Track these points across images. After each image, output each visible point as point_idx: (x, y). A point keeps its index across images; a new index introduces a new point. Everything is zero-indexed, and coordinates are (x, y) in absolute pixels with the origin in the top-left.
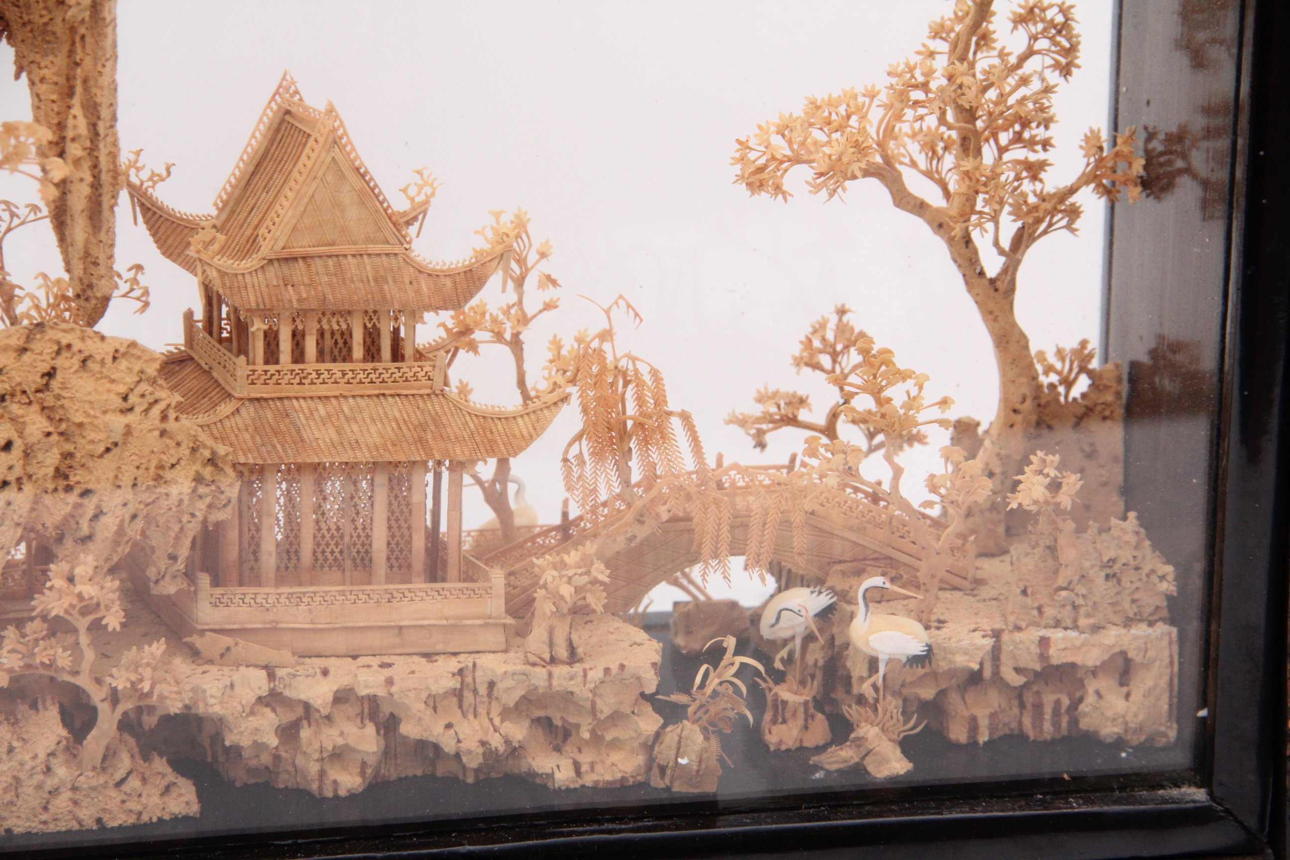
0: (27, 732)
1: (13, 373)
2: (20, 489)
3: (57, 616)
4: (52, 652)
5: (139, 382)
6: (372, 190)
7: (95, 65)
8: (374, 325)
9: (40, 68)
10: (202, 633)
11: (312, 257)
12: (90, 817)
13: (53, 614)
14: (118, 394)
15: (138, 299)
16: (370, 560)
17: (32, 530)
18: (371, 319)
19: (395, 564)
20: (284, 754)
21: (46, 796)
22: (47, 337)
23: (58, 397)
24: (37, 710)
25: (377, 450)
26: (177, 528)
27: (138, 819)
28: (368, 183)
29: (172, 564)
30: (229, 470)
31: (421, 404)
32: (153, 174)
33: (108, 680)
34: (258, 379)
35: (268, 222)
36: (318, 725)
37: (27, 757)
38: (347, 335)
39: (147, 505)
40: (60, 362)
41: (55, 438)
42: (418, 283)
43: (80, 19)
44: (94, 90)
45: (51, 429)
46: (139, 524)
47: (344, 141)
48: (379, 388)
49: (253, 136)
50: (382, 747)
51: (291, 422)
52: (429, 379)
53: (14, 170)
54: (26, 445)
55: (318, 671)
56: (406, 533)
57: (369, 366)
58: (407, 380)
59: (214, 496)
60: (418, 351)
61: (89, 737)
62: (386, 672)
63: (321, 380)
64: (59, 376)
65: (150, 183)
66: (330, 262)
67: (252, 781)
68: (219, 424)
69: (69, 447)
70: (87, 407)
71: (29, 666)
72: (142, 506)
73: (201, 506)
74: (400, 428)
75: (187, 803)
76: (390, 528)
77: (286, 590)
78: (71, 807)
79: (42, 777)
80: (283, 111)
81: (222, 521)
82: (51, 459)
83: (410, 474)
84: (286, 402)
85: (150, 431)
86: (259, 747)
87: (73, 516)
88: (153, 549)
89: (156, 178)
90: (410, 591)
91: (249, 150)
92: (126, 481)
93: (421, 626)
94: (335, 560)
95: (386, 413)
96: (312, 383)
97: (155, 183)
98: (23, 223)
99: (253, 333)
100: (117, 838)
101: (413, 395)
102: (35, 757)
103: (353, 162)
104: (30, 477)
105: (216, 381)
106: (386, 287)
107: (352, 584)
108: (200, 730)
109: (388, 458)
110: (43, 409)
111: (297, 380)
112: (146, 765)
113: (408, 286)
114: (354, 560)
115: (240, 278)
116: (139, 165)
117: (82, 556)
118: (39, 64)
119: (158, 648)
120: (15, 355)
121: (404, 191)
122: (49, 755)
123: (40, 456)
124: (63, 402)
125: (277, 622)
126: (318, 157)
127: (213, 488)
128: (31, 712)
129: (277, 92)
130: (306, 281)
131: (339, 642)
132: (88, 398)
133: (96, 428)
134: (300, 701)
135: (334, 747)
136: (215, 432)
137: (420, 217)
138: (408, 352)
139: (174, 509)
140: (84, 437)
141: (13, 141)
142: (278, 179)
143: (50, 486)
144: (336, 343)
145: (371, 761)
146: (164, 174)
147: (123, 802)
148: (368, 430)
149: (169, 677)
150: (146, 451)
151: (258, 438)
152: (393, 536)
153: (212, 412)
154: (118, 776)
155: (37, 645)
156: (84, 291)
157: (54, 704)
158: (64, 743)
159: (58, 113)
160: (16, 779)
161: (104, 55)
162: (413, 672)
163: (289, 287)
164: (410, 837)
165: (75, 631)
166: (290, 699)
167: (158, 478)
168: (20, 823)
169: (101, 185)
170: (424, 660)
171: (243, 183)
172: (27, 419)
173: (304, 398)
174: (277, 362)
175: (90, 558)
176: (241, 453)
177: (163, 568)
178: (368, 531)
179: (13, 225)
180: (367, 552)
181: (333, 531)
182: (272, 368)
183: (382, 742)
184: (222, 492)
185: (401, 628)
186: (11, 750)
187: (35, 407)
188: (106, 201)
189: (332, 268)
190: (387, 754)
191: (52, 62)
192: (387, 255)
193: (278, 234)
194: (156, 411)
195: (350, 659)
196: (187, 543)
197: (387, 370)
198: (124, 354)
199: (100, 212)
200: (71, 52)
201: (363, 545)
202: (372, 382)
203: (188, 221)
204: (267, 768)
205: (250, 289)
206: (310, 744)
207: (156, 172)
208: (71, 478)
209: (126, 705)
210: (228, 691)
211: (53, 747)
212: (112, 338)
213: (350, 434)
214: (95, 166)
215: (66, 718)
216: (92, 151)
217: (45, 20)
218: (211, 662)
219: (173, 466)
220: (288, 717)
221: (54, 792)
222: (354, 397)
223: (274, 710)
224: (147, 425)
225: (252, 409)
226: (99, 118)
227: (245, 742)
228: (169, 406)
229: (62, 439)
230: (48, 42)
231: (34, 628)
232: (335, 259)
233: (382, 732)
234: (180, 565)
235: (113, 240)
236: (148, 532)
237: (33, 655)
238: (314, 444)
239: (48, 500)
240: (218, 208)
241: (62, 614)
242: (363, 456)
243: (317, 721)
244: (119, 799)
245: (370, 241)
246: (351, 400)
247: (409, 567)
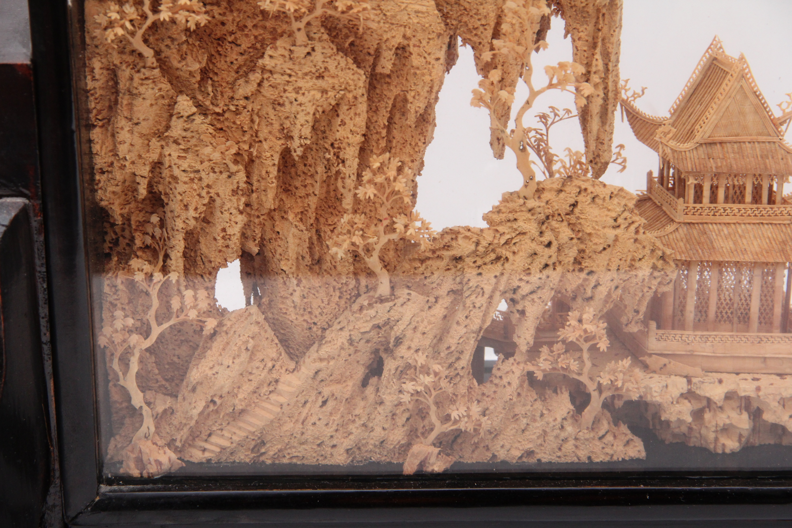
0: (551, 406)
1: (554, 204)
2: (554, 269)
3: (572, 342)
4: (568, 362)
5: (624, 211)
6: (763, 104)
7: (610, 30)
8: (759, 183)
9: (579, 32)
10: (650, 355)
11: (726, 143)
12: (585, 455)
13: (570, 340)
14: (612, 217)
15: (620, 164)
16: (749, 318)
17: (560, 292)
18: (757, 179)
19: (763, 321)
20: (694, 427)
21: (560, 442)
22: (574, 184)
23: (578, 218)
24: (557, 393)
25: (757, 255)
26: (640, 295)
27: (611, 458)
28: (760, 100)
29: (636, 316)
30: (672, 264)
31: (784, 229)
32: (635, 93)
33: (599, 379)
34: (690, 212)
35: (701, 122)
36: (715, 411)
37: (551, 420)
38: (743, 188)
39: (624, 281)
40: (581, 198)
41: (575, 241)
42: (787, 159)
43: (603, 4)
44: (608, 45)
45: (573, 236)
46: (620, 291)
47: (748, 76)
48: (760, 219)
49: (694, 72)
50: (752, 427)
51: (708, 237)
52: (789, 215)
53: (563, 89)
54: (559, 244)
55: (717, 380)
56: (771, 304)
57: (755, 206)
58: (776, 215)
59: (663, 278)
60: (783, 199)
61: (586, 410)
62: (756, 383)
63: (726, 214)
64: (579, 206)
65: (632, 98)
66: (736, 146)
67: (675, 441)
68: (666, 237)
69: (582, 246)
70: (594, 224)
71: (554, 369)
72: (621, 282)
73: (655, 282)
74: (771, 243)
75: (639, 451)
76: (761, 300)
77: (699, 333)
78: (574, 449)
79: (559, 431)
80: (712, 58)
81: (666, 292)
82: (573, 253)
83: (775, 270)
84: (705, 225)
85: (629, 239)
86: (680, 421)
87: (582, 286)
88: (626, 306)
89: (636, 96)
90: (772, 337)
91: (691, 80)
92: (614, 267)
93: (777, 358)
94: (728, 317)
95: (763, 234)
96: (721, 215)
97: (635, 98)
98: (561, 119)
99: (689, 185)
100: (600, 468)
101: (779, 224)
102: (555, 420)
103: (753, 88)
104: (560, 262)
105: (665, 212)
106: (767, 161)
107: (737, 331)
108: (646, 410)
109: (763, 260)
110: (569, 224)
111: (712, 213)
112: (616, 428)
113: (781, 161)
114: (739, 318)
115: (683, 153)
116: (627, 88)
117: (587, 308)
118: (578, 29)
119: (627, 362)
120: (556, 193)
121: (779, 105)
122: (563, 419)
123: (566, 251)
124: (581, 221)
125: (693, 351)
126: (732, 85)
127: (663, 273)
128: (553, 394)
129: (709, 48)
130: (721, 156)
131: (729, 365)
132: (595, 219)
133: (598, 236)
134: (705, 397)
135: (724, 425)
136: (664, 241)
137: (788, 121)
138: (778, 199)
139: (640, 284)
140: (591, 241)
141: (563, 73)
142: (707, 98)
143: (571, 268)
144: (736, 193)
145: (745, 434)
146: (641, 93)
147: (603, 448)
148: (753, 244)
149: (632, 379)
150: (626, 250)
151: (688, 246)
152: (763, 305)
153: (662, 229)
154: (601, 433)
155: (559, 357)
156: (594, 158)
157: (566, 391)
158: (572, 413)
159: (587, 58)
160: (545, 432)
161: (615, 25)
162: (772, 384)
163: (711, 160)
164: (768, 479)
165: (581, 350)
166: (699, 396)
167: (631, 266)
168: (546, 456)
169: (608, 99)
170: (778, 378)
171: (686, 100)
172: (560, 230)
173: (716, 224)
174: (701, 202)
175: (592, 310)
176: (678, 253)
177: (631, 317)
178: (748, 301)
179: (556, 120)
180: (747, 314)
181: (728, 301)
182: (698, 206)
183: (752, 423)
184: (667, 276)
185: (765, 358)
186: (542, 415)
187: (565, 223)
188: (610, 107)
189: (736, 149)
190: (754, 430)
191: (586, 29)
192: (769, 142)
193: (706, 129)
194: (633, 228)
195: (734, 375)
196: (645, 303)
197: (765, 209)
198: (616, 195)
199: (606, 114)
200: (597, 23)
201: (745, 309)
202: (755, 216)
203: (653, 120)
204: (684, 434)
205: (689, 160)
206: (710, 422)
207: (636, 92)
208: (583, 264)
209: (607, 394)
210: (665, 389)
211: (565, 415)
212: (610, 185)
213: (741, 245)
214: (605, 88)
215: (573, 400)
216: (605, 80)
217: (584, 5)
218: (654, 372)
219: (640, 259)
220: (697, 406)
221: (565, 440)
222: (744, 224)
223: (690, 402)
224: (627, 235)
225: (685, 229)
226: (610, 61)
227: (673, 419)
228: (640, 225)
229: (579, 242)
230: (584, 17)
231: (558, 347)
232: (738, 144)
233: (752, 418)
234: (641, 316)
235: (612, 130)
236: (623, 297)
237: (557, 362)
238: (721, 250)
239: (569, 276)
240: (671, 114)
241: (575, 340)
242: (748, 258)
243: (714, 409)
244: (601, 446)
245: (760, 134)
246: (743, 226)
247: (771, 323)
